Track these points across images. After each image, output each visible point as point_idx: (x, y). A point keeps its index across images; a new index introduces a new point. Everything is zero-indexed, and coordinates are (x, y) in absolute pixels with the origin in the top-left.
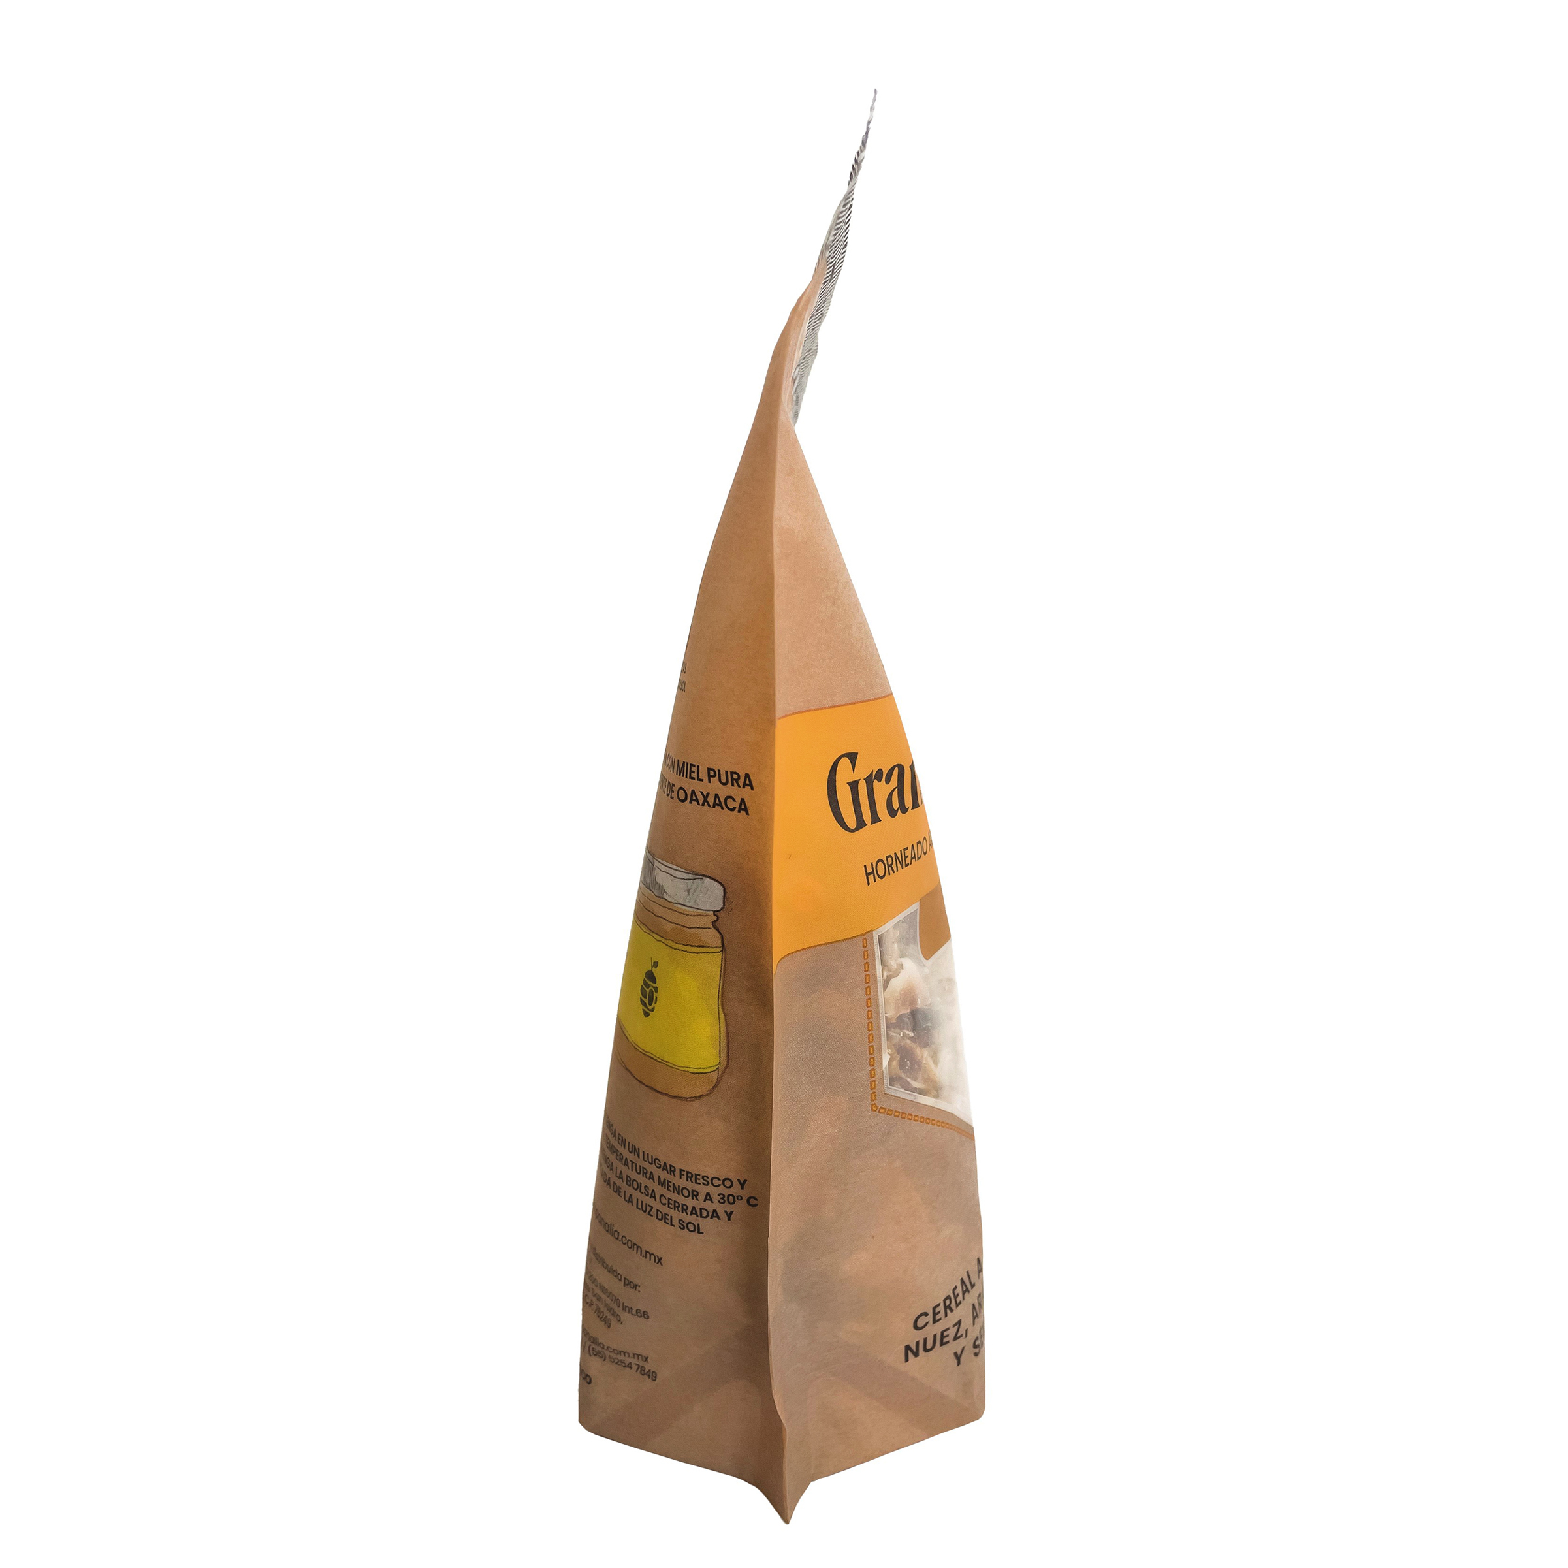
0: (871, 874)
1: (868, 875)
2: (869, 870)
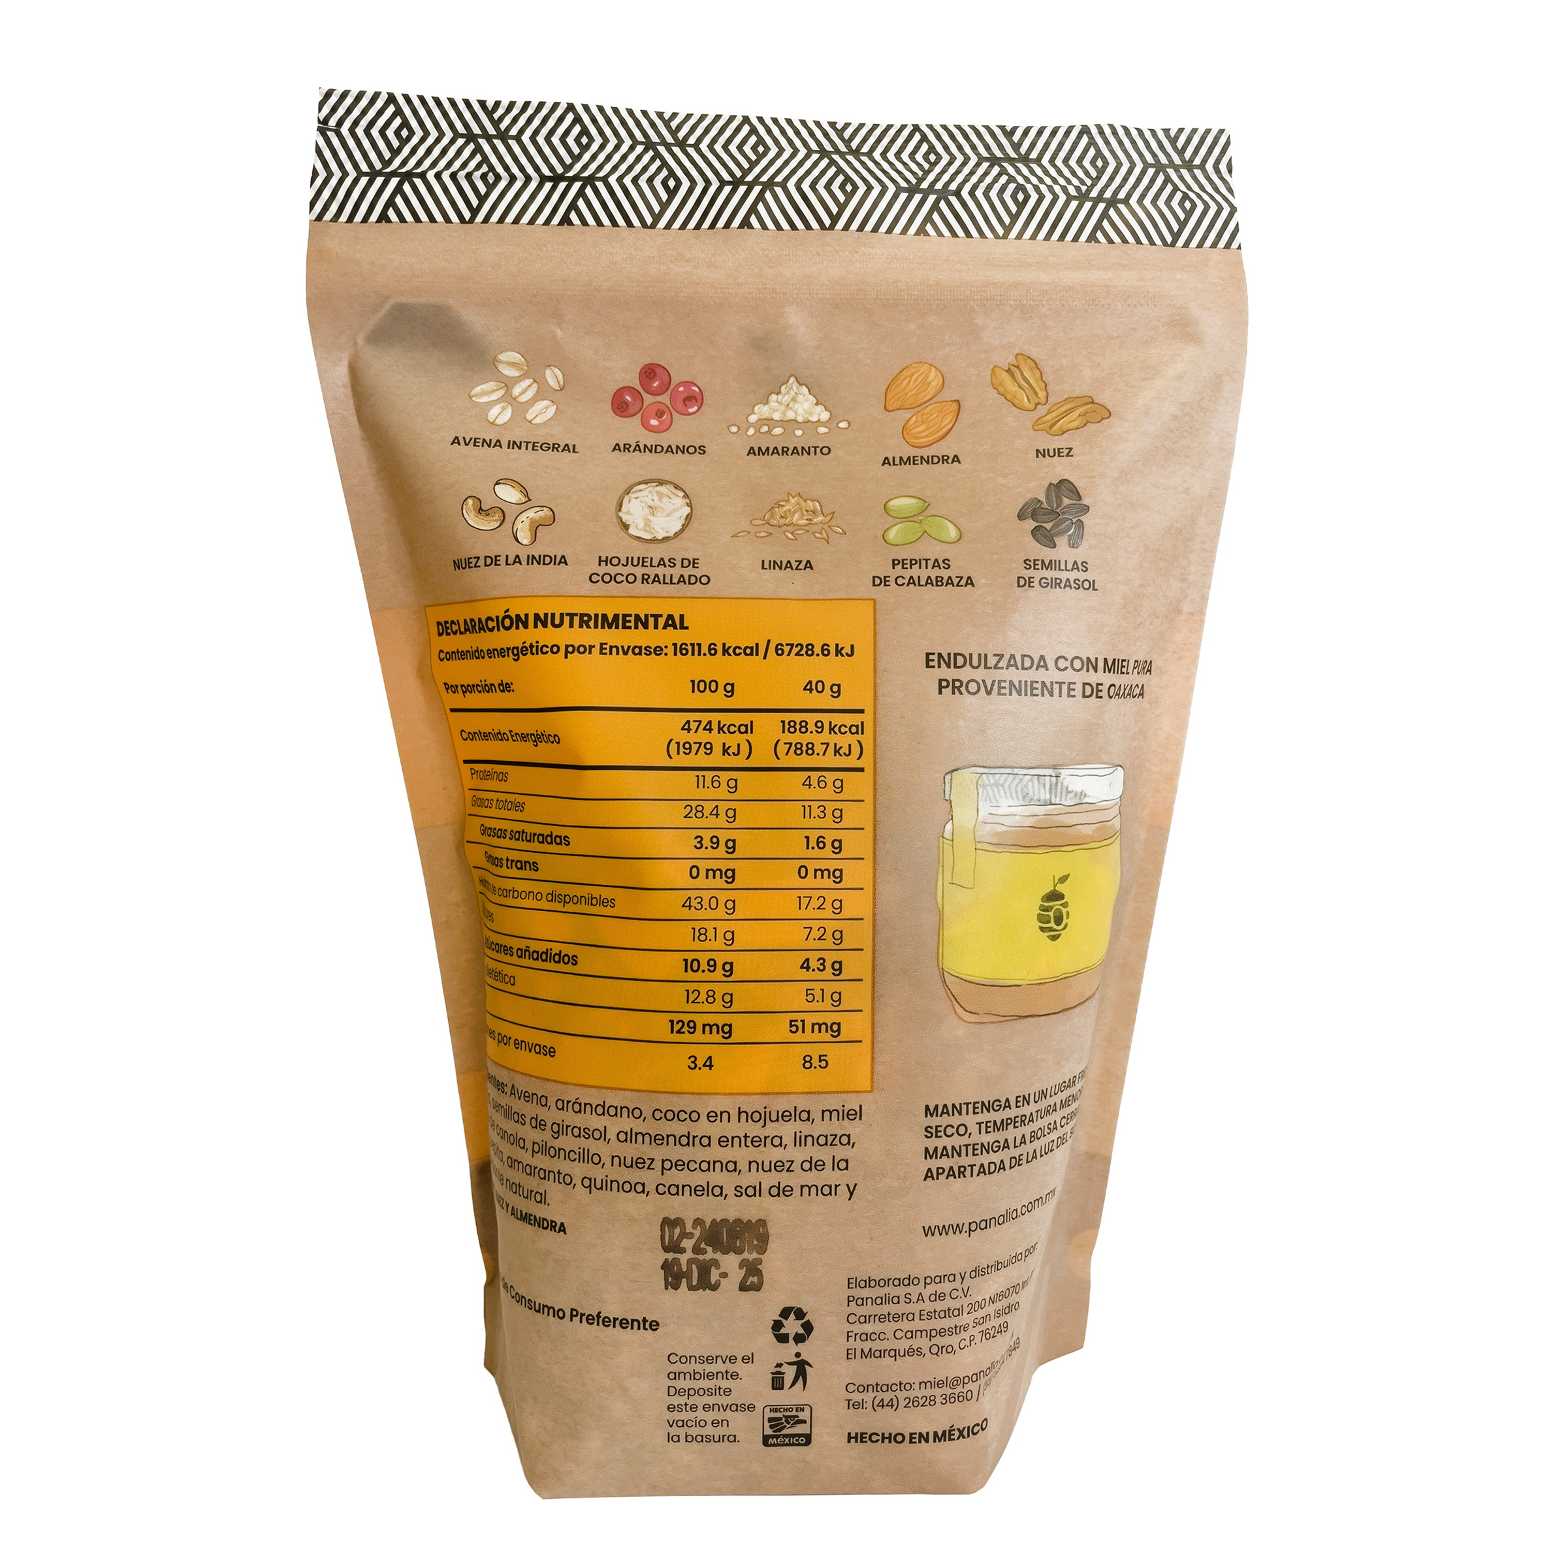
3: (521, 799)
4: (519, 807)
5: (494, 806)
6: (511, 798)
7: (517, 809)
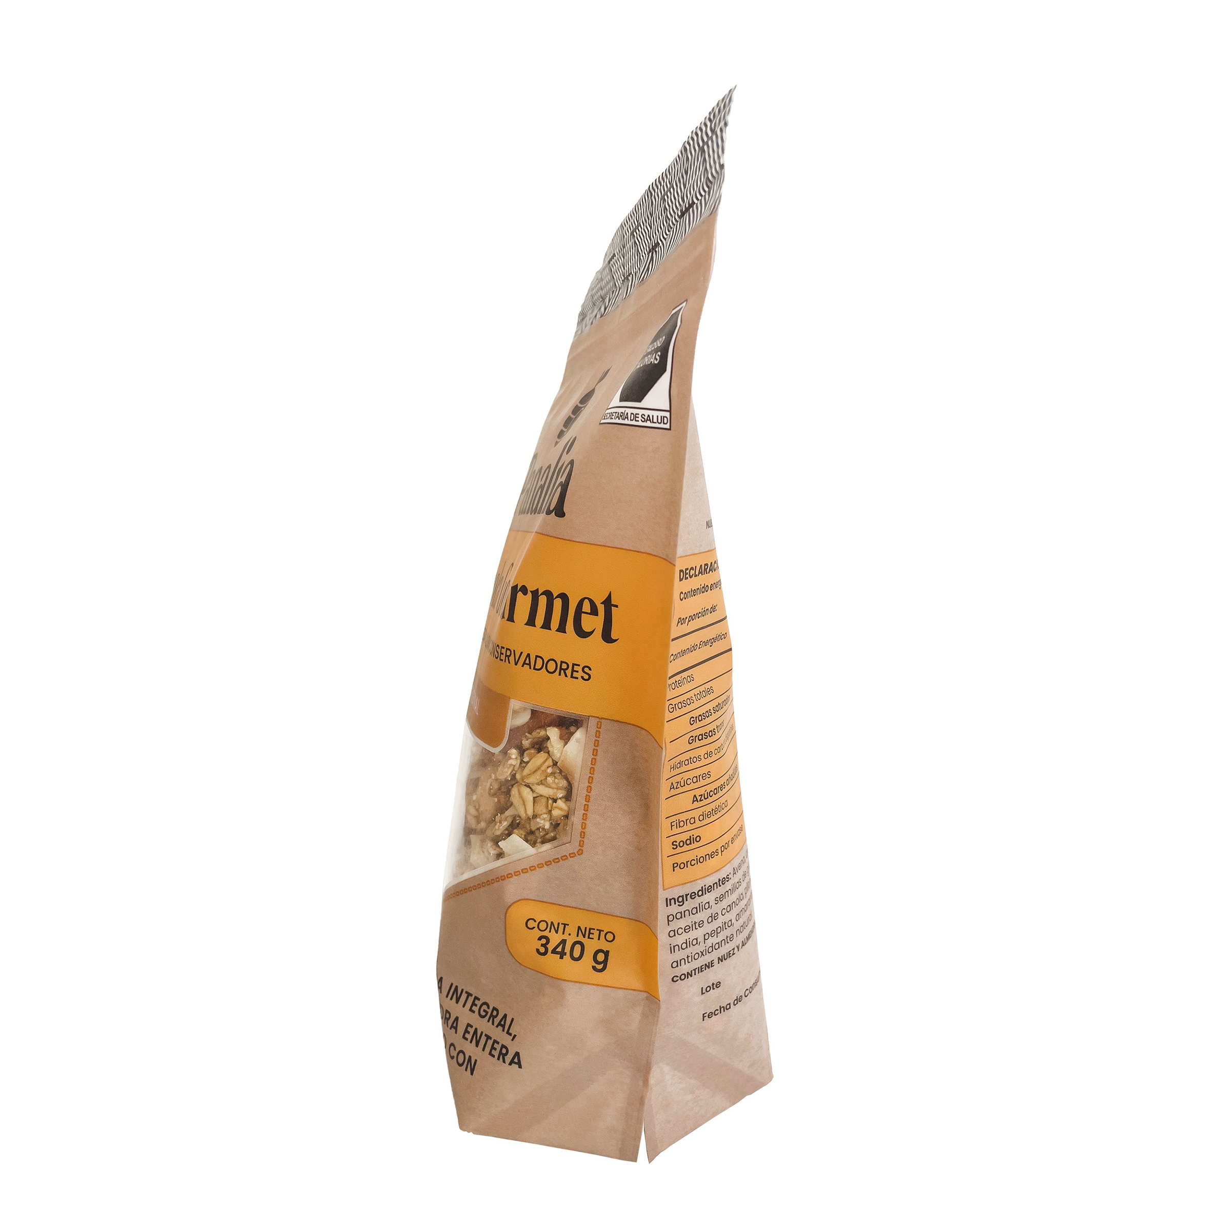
3: (708, 686)
4: (710, 691)
5: (695, 700)
6: (702, 689)
7: (709, 693)
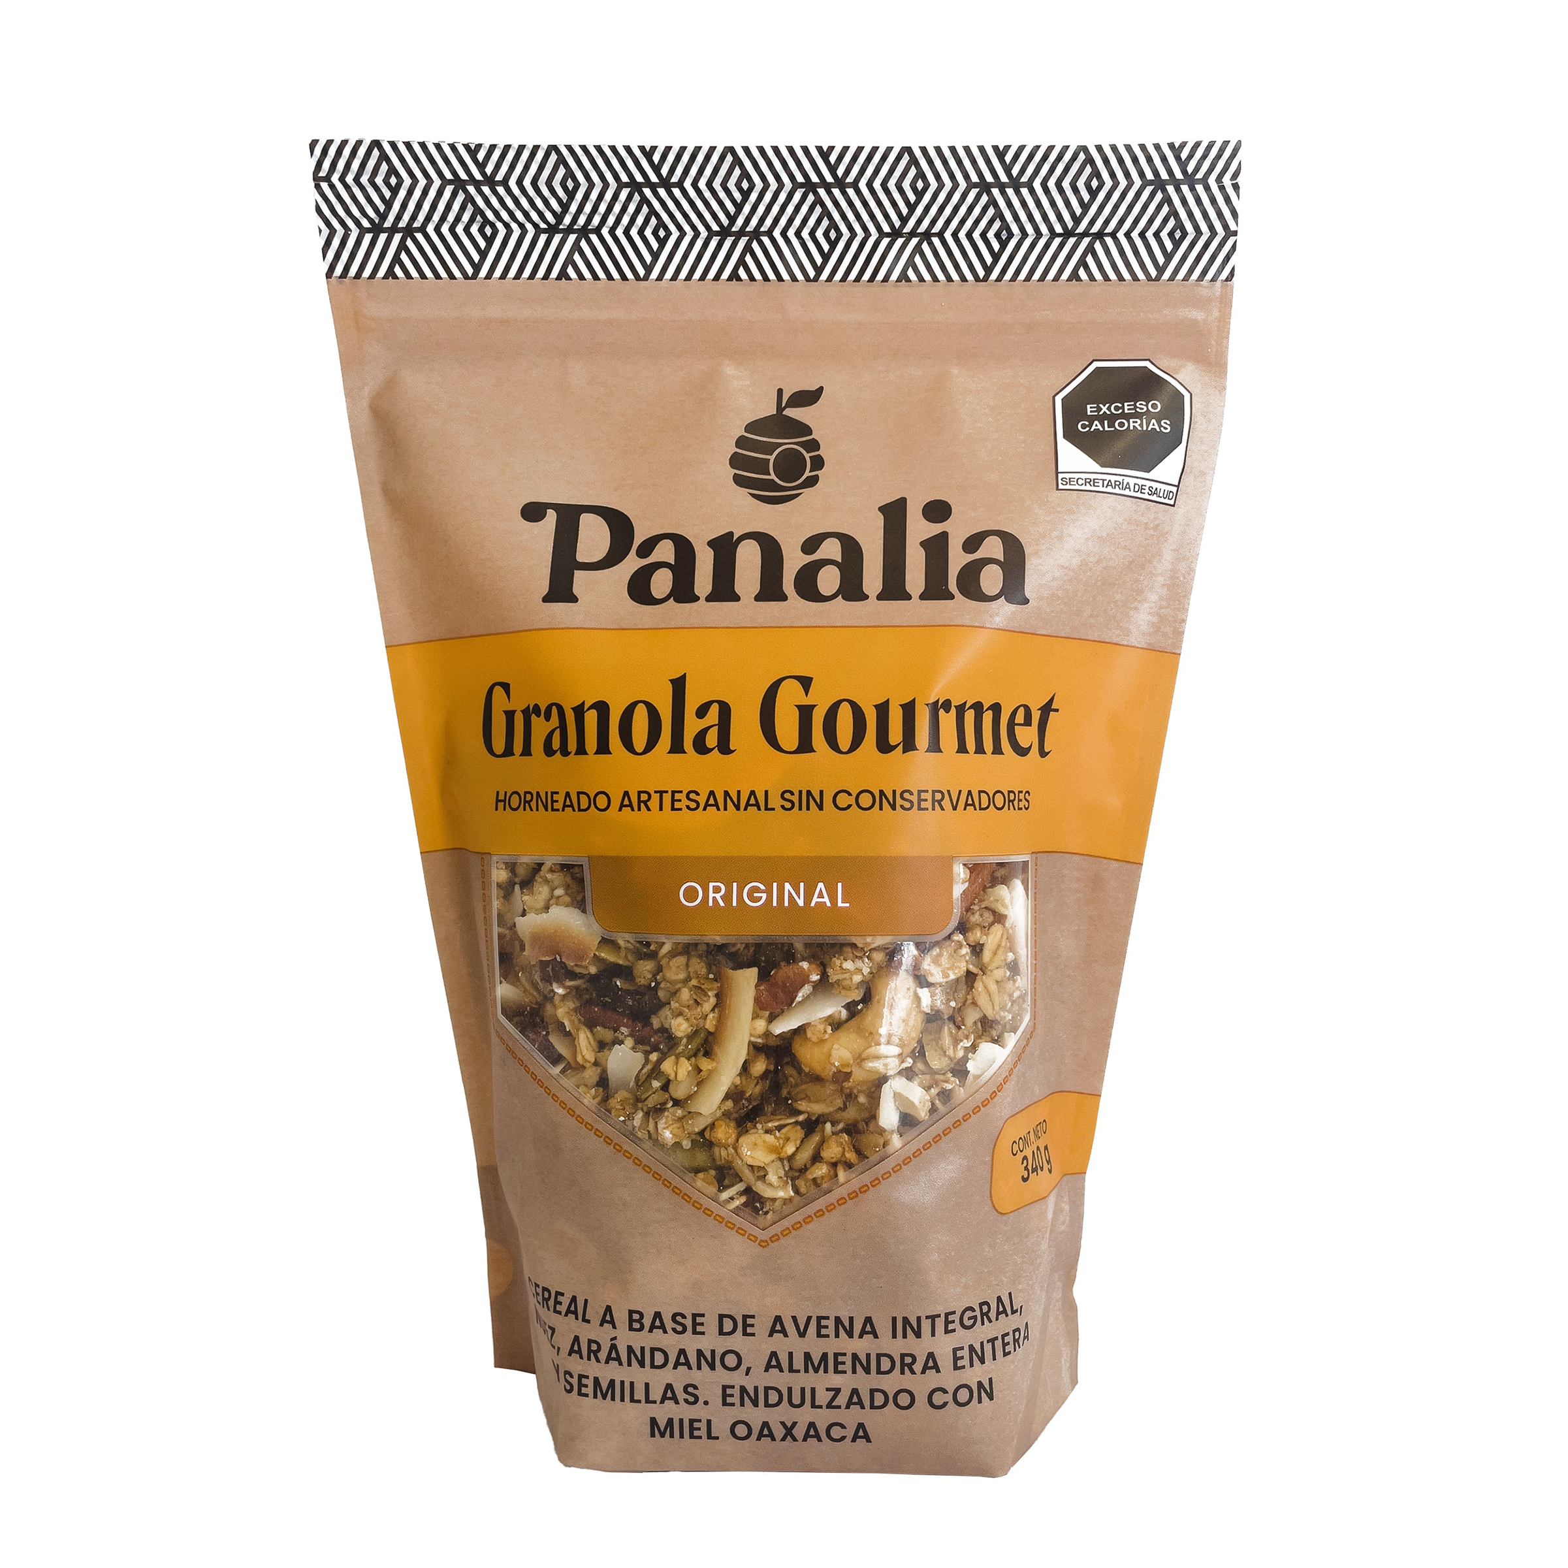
0: (502, 801)
1: (498, 801)
2: (501, 797)
